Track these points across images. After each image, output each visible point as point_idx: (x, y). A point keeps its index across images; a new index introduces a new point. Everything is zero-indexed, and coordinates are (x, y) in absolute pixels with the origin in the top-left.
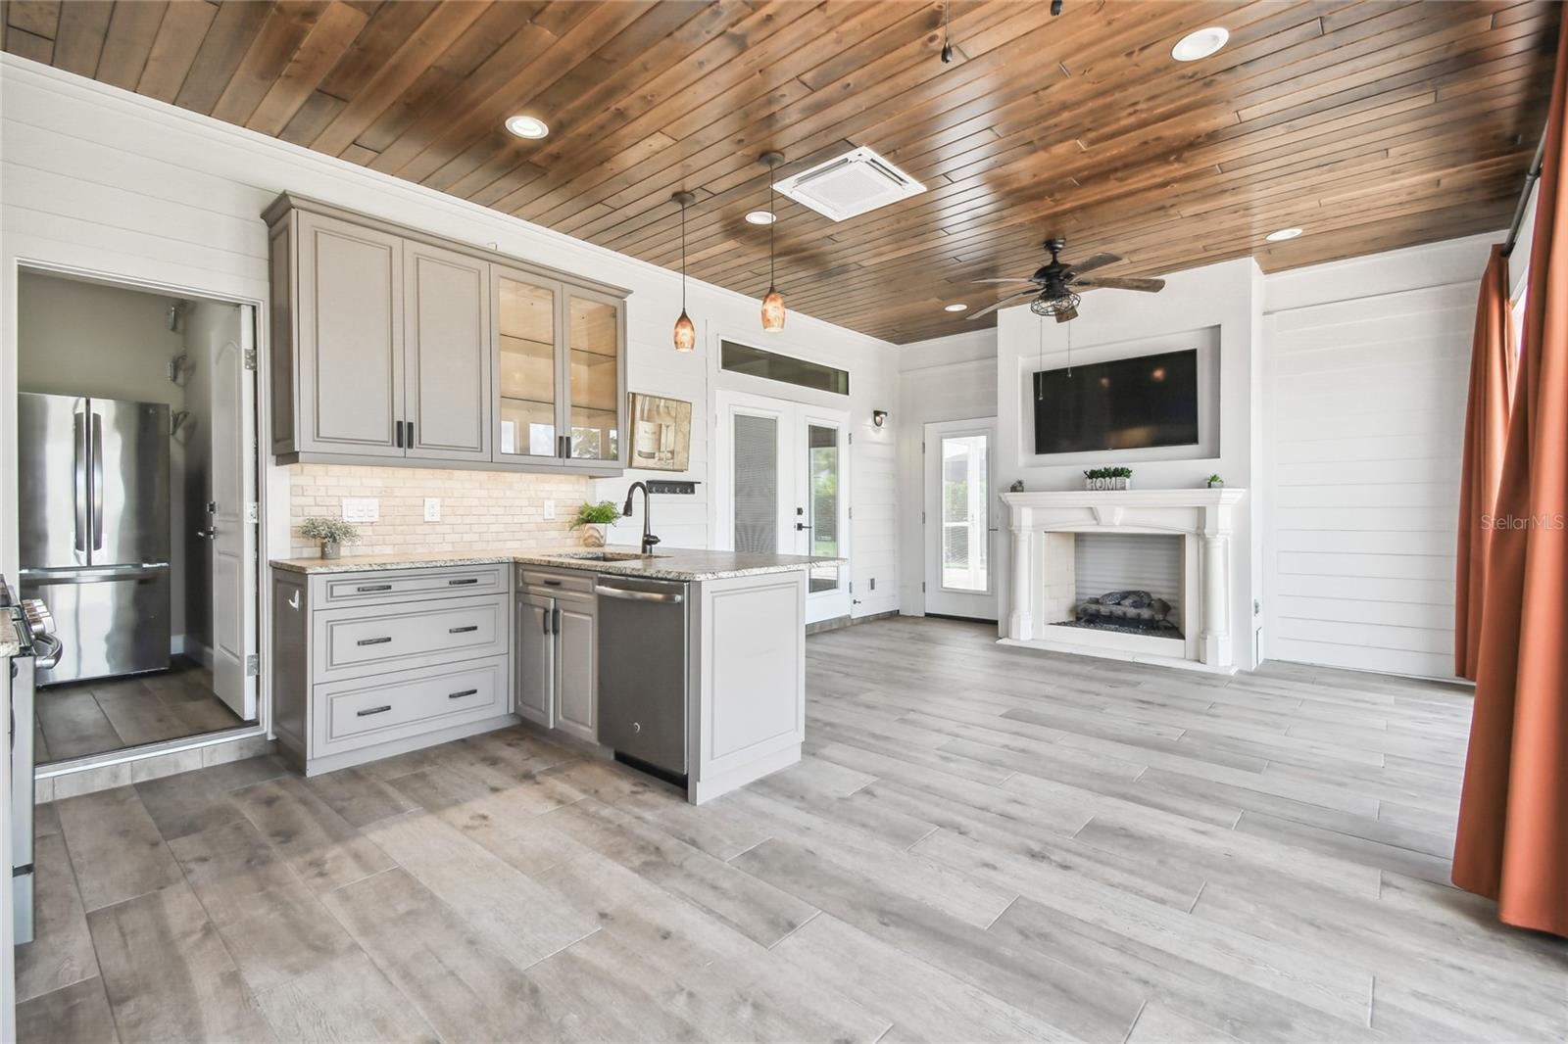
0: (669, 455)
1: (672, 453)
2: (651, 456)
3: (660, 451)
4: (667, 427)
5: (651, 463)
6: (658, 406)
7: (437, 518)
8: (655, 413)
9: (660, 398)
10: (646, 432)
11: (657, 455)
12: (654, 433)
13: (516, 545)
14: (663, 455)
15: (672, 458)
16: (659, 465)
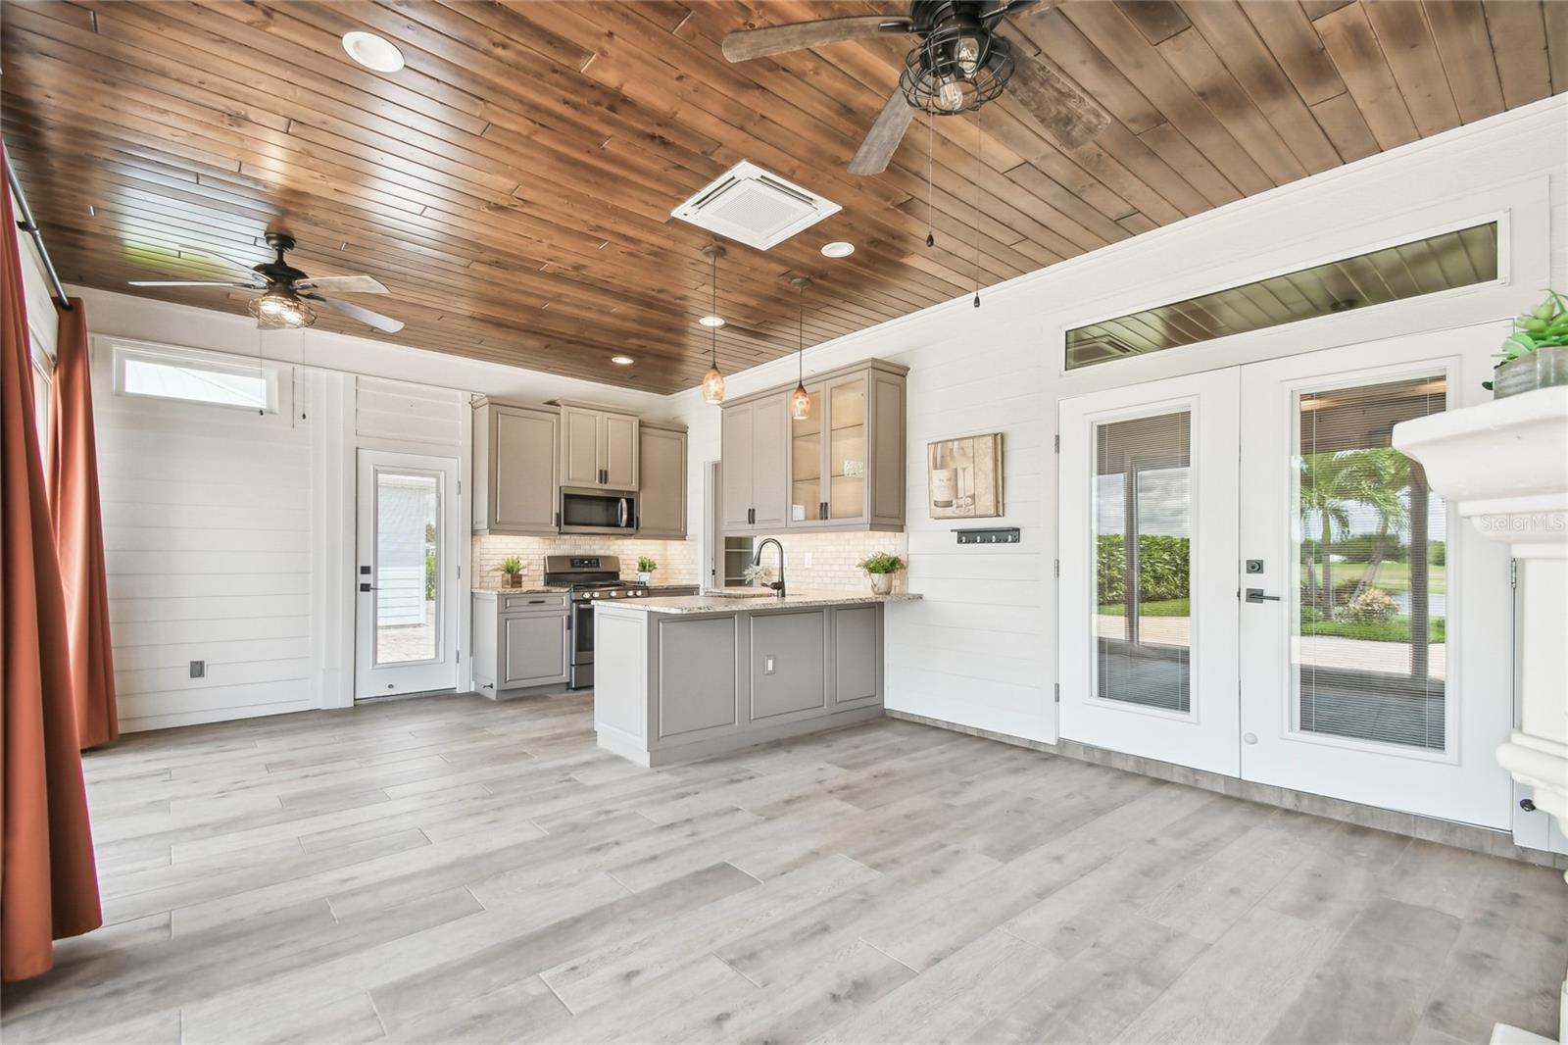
0: (969, 500)
1: (973, 497)
2: (949, 504)
3: (957, 498)
4: (964, 469)
5: (949, 511)
6: (951, 450)
7: (810, 566)
8: (949, 459)
9: (952, 441)
10: (940, 480)
11: (954, 502)
12: (949, 480)
13: (848, 588)
14: (961, 502)
15: (974, 503)
16: (958, 512)
